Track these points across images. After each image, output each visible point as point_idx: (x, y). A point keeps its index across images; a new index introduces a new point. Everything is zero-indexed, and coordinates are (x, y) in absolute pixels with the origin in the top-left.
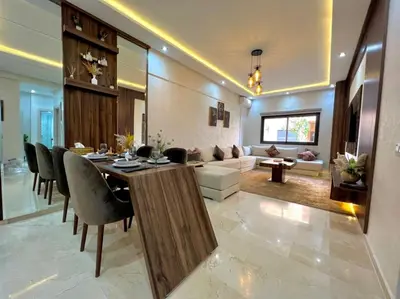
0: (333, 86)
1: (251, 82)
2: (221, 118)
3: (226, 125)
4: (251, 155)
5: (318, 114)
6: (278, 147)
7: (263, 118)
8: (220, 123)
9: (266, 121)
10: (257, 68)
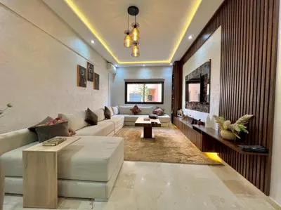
0: (171, 64)
1: (128, 41)
2: (91, 80)
3: (96, 87)
4: (119, 114)
5: (163, 83)
6: (140, 106)
7: (126, 83)
8: (90, 84)
9: (129, 85)
10: (135, 26)
